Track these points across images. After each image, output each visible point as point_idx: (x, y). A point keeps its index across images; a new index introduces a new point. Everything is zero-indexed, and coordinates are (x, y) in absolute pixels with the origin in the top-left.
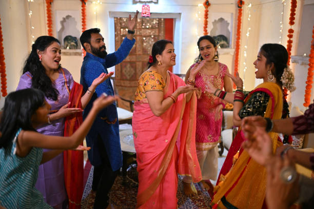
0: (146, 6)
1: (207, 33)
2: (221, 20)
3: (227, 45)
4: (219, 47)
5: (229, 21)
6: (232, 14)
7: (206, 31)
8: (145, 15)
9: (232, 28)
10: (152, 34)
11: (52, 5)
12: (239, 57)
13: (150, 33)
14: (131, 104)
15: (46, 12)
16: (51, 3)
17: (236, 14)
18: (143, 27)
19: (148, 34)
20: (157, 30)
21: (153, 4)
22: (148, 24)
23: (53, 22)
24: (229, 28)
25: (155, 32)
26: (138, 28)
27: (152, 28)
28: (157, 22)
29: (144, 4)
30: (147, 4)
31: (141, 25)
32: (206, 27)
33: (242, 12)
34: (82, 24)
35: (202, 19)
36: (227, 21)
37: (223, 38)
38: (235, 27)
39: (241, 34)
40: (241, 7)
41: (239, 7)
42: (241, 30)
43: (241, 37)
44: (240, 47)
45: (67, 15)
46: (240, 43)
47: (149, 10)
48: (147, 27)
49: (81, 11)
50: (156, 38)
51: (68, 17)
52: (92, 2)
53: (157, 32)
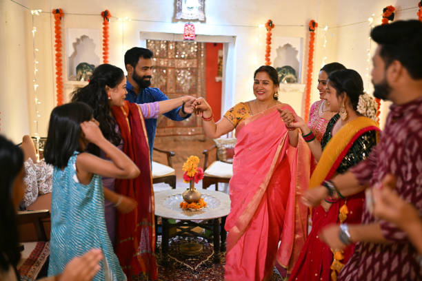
0: (189, 26)
1: (270, 63)
2: (288, 46)
3: (295, 79)
4: (286, 82)
5: (298, 48)
6: (302, 39)
7: (268, 60)
8: (188, 37)
9: (301, 57)
10: (188, 65)
11: (62, 21)
12: (311, 94)
13: (186, 64)
14: (169, 155)
15: (54, 29)
16: (60, 18)
17: (307, 39)
18: (177, 56)
19: (183, 66)
20: (195, 60)
21: (199, 23)
22: (184, 53)
23: (62, 44)
24: (298, 57)
25: (193, 63)
26: (170, 57)
27: (189, 58)
28: (196, 50)
29: (187, 23)
30: (191, 23)
31: (174, 53)
32: (268, 55)
33: (315, 36)
34: (103, 47)
35: (264, 45)
36: (295, 48)
37: (289, 69)
38: (305, 57)
39: (313, 65)
40: (313, 31)
41: (310, 30)
42: (313, 60)
43: (313, 69)
44: (312, 82)
45: (82, 35)
46: (312, 77)
47: (194, 31)
48: (183, 56)
49: (103, 30)
50: (194, 71)
51: (83, 37)
52: (117, 19)
53: (195, 63)
